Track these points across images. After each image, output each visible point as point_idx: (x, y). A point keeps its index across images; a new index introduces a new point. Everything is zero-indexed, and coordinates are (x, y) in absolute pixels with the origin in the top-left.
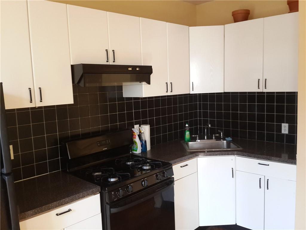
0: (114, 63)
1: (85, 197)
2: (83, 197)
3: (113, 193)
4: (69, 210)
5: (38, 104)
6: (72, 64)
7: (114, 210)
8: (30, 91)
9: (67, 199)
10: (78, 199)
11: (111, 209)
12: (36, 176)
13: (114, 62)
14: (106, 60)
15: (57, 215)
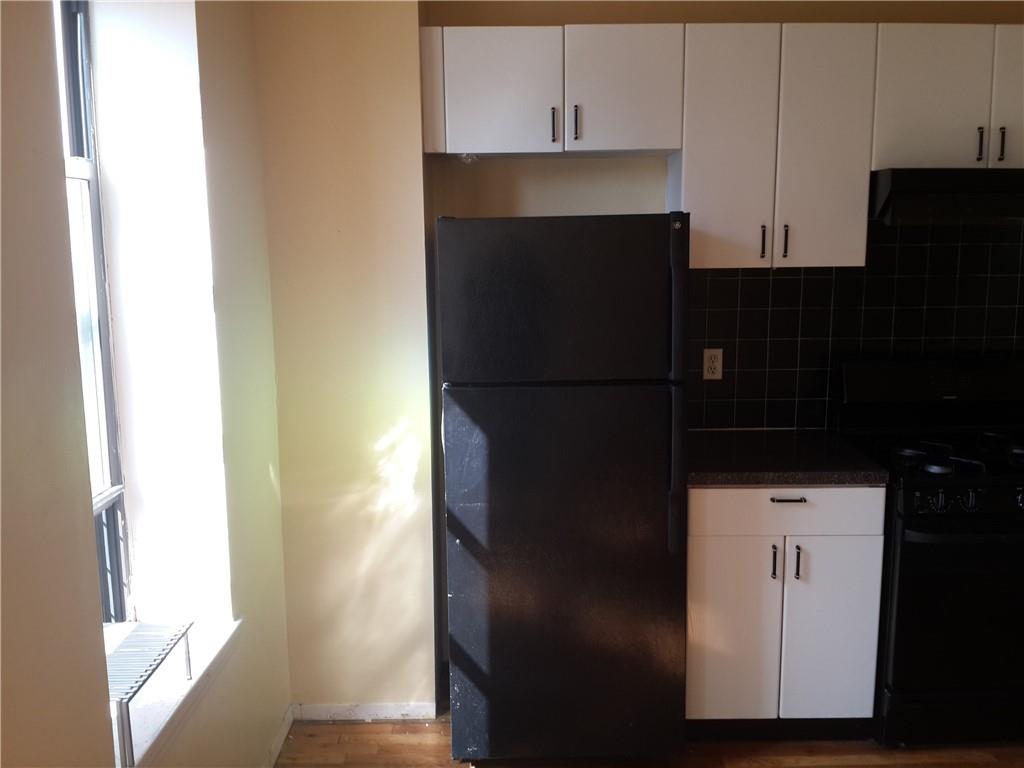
0: (1001, 162)
1: (844, 483)
2: (840, 482)
3: (918, 494)
4: (802, 500)
5: (779, 262)
6: (873, 169)
7: (914, 536)
8: (764, 232)
9: (800, 475)
10: (826, 483)
11: (907, 531)
12: (765, 429)
13: (1001, 159)
14: (976, 155)
15: (773, 500)
